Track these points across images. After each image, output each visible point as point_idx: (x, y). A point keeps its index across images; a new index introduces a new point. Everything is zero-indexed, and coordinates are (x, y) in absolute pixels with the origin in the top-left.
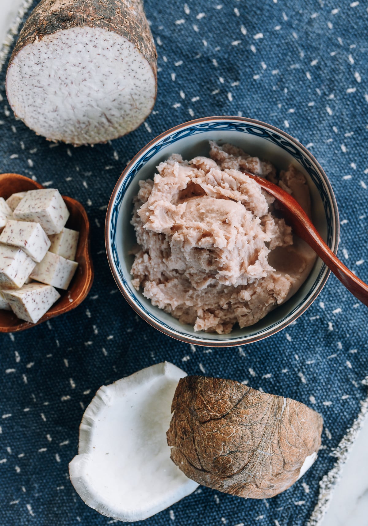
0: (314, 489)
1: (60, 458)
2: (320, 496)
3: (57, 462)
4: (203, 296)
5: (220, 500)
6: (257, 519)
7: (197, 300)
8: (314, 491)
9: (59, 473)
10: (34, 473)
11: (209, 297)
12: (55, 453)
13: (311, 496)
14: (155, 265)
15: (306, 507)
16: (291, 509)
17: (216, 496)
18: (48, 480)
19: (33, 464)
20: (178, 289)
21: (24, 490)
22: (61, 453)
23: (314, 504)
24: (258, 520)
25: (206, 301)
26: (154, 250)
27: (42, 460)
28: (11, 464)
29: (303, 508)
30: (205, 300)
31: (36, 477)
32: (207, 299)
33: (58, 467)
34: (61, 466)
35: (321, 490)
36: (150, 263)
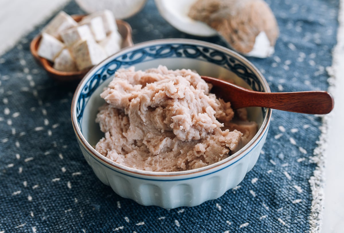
0: (306, 188)
1: (71, 185)
2: (313, 193)
3: (68, 188)
4: (161, 162)
5: (222, 207)
6: (261, 218)
7: (156, 165)
8: (307, 190)
9: (68, 197)
10: (45, 198)
11: (167, 161)
12: (67, 181)
13: (305, 194)
14: (115, 140)
15: (304, 203)
16: (290, 207)
17: (217, 204)
18: (57, 204)
19: (45, 191)
20: (138, 159)
21: (32, 215)
22: (72, 181)
23: (310, 200)
24: (262, 220)
25: (164, 166)
26: (115, 128)
27: (54, 187)
28: (24, 194)
29: (301, 204)
30: (163, 164)
31: (46, 202)
32: (165, 163)
33: (68, 192)
34: (71, 192)
35: (312, 188)
36: (112, 139)
